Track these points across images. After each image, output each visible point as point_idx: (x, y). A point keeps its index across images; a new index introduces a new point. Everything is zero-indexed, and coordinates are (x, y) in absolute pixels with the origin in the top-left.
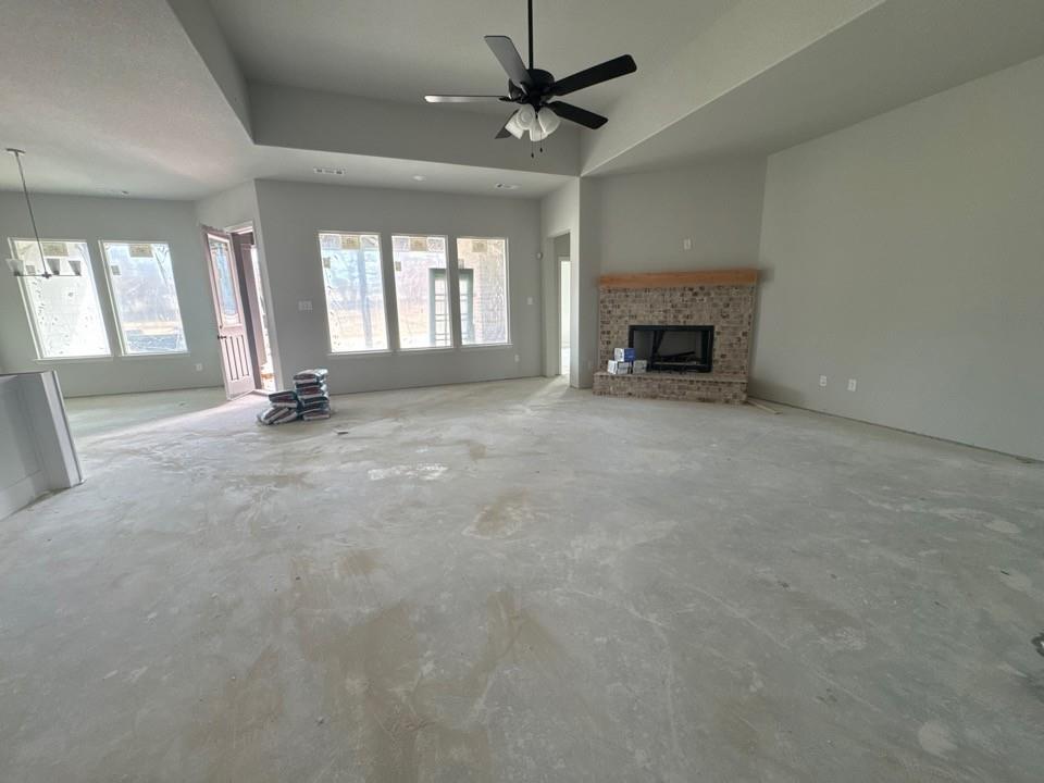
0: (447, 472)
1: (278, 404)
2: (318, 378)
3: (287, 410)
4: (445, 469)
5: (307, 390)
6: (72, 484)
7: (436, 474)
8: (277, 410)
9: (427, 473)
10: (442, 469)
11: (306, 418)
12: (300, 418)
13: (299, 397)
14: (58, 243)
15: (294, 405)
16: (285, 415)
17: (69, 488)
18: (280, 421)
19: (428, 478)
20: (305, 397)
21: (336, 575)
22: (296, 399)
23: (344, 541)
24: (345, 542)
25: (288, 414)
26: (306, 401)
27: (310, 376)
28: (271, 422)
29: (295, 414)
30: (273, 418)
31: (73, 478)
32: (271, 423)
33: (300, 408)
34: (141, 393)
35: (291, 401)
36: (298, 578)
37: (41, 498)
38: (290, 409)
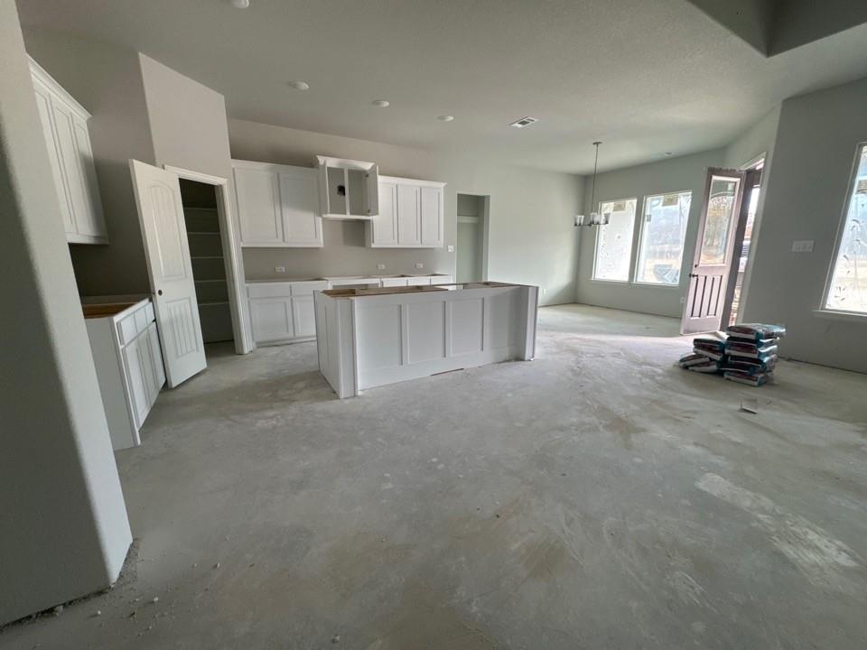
0: (846, 571)
1: (700, 351)
2: (759, 336)
3: (707, 359)
4: (851, 564)
5: (738, 345)
6: (527, 358)
7: (812, 557)
8: (697, 356)
9: (796, 540)
10: (843, 559)
11: (726, 376)
12: (719, 373)
13: (727, 351)
14: (621, 202)
15: (718, 357)
16: (703, 364)
17: (524, 360)
18: (696, 369)
19: (788, 550)
20: (734, 353)
21: (515, 546)
22: (723, 352)
23: (570, 522)
24: (568, 525)
25: (707, 364)
26: (734, 357)
27: (748, 331)
28: (687, 365)
29: (714, 367)
30: (688, 363)
31: (528, 355)
32: (686, 367)
33: (723, 363)
34: (642, 313)
35: (715, 352)
36: (498, 516)
37: (509, 361)
38: (711, 360)
